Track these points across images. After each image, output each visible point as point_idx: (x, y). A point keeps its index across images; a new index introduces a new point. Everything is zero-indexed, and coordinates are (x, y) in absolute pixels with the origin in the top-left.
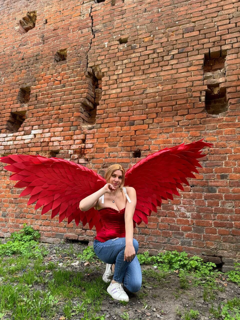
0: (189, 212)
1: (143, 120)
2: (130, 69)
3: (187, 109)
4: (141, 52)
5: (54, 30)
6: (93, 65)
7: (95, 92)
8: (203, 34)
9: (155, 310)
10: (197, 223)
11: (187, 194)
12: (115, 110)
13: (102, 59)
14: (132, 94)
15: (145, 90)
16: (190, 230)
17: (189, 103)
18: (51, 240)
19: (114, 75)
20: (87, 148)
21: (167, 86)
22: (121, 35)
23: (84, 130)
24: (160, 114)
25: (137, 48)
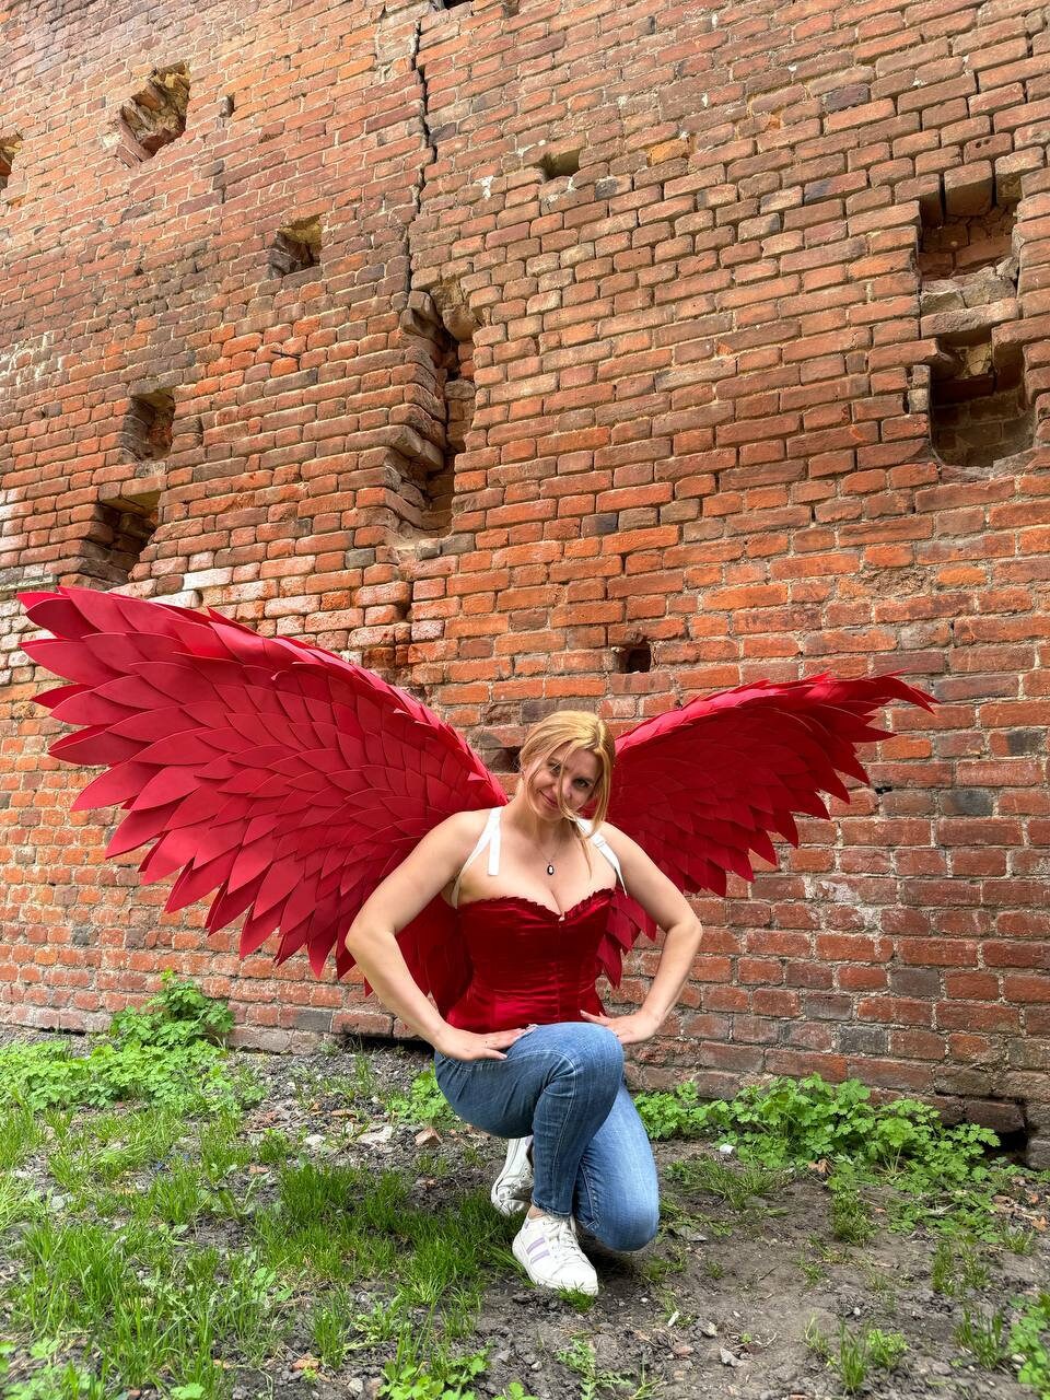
0: (873, 904)
1: (657, 506)
2: (593, 285)
3: (847, 448)
4: (637, 209)
5: (266, 138)
6: (434, 278)
7: (445, 398)
8: (912, 111)
9: (712, 1330)
10: (908, 951)
11: (861, 826)
12: (531, 469)
13: (471, 250)
14: (607, 395)
15: (659, 376)
16: (879, 984)
17: (858, 422)
18: (276, 1038)
19: (525, 315)
20: (417, 641)
21: (756, 350)
22: (547, 139)
23: (404, 561)
24: (728, 475)
25: (618, 191)
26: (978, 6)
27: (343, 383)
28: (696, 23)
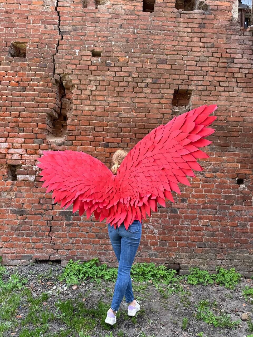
0: (157, 229)
1: (118, 143)
2: (104, 87)
4: (116, 72)
6: (62, 72)
7: (61, 102)
8: (174, 70)
10: (162, 238)
11: (155, 214)
12: (88, 128)
13: (72, 68)
14: (107, 115)
15: (119, 114)
16: (156, 244)
18: (16, 262)
19: (87, 89)
21: (140, 113)
22: (94, 45)
23: (51, 144)
24: (133, 139)
25: (111, 66)
26: (188, 51)
27: (34, 93)
28: (131, 30)
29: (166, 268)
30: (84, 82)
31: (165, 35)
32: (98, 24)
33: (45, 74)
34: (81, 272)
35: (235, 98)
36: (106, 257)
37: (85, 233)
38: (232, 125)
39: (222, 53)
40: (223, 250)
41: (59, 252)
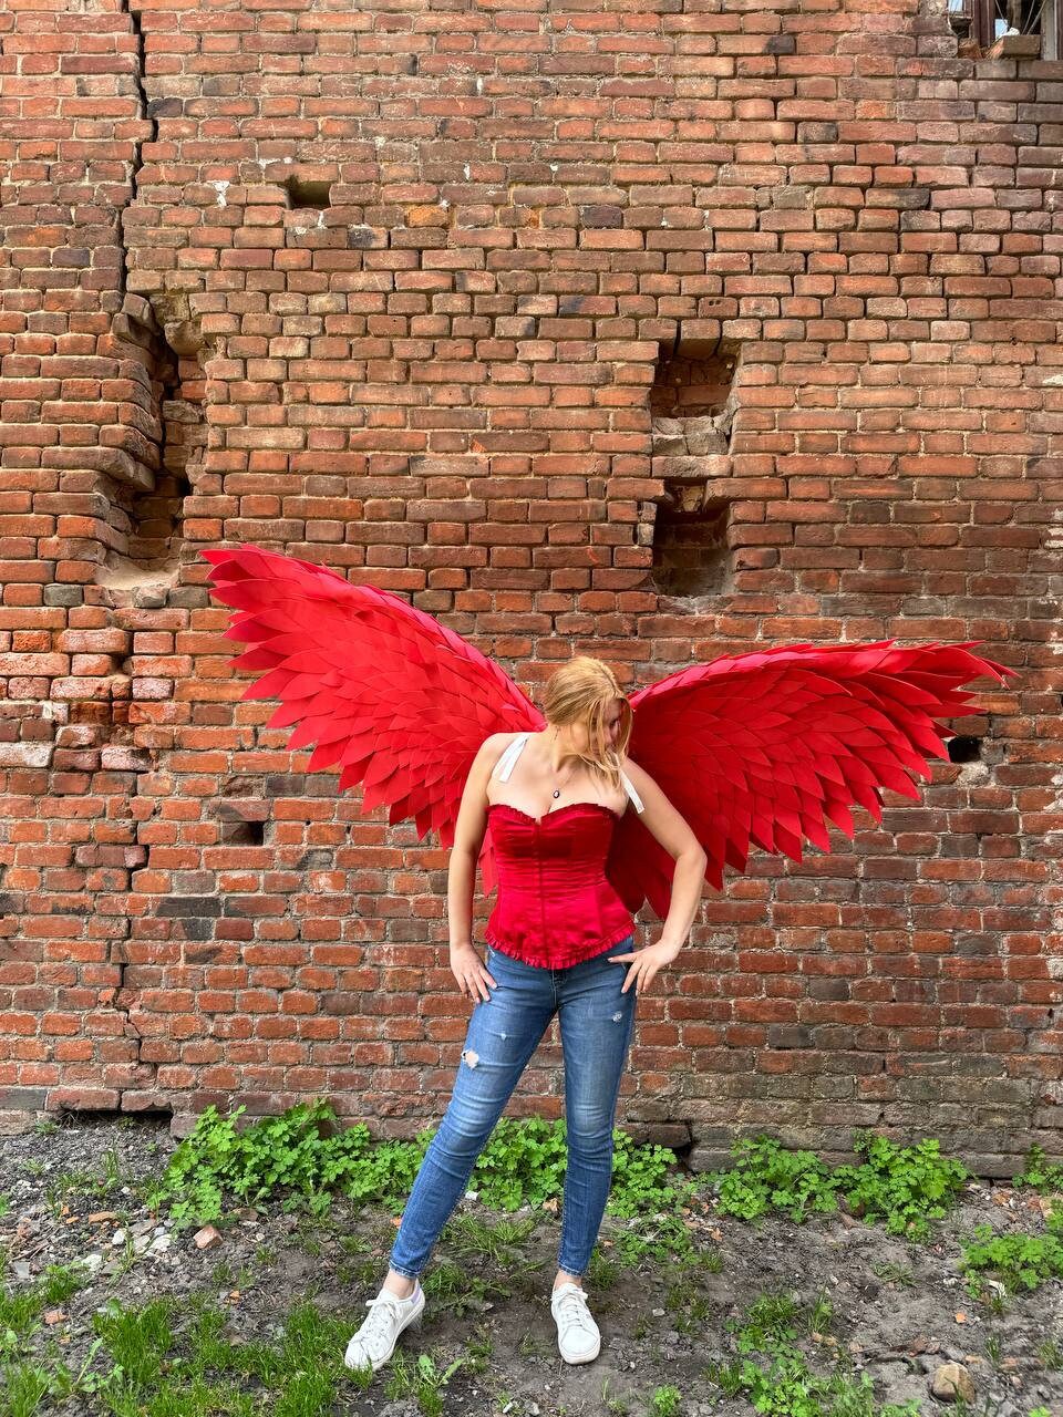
1: (411, 592)
2: (344, 343)
3: (584, 567)
4: (393, 271)
6: (157, 285)
7: (162, 417)
8: (658, 250)
9: (535, 1409)
12: (276, 528)
13: (202, 264)
14: (360, 467)
15: (414, 459)
17: (595, 544)
19: (267, 357)
20: (139, 700)
21: (508, 455)
22: (294, 158)
23: (119, 605)
24: (480, 573)
25: (374, 245)
26: (720, 164)
27: (37, 384)
28: (460, 80)
29: (629, 1140)
30: (253, 324)
31: (613, 97)
32: (310, 62)
33: (84, 294)
34: (250, 1164)
35: (936, 370)
36: (365, 1094)
37: (273, 992)
38: (924, 495)
39: (873, 166)
40: (889, 1058)
41: (163, 1073)
